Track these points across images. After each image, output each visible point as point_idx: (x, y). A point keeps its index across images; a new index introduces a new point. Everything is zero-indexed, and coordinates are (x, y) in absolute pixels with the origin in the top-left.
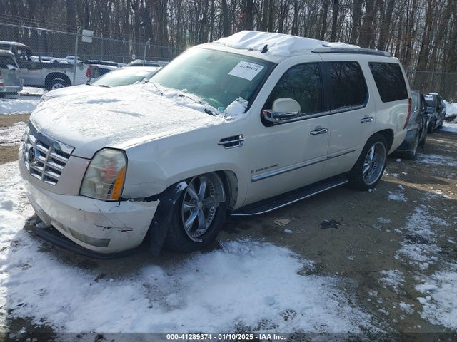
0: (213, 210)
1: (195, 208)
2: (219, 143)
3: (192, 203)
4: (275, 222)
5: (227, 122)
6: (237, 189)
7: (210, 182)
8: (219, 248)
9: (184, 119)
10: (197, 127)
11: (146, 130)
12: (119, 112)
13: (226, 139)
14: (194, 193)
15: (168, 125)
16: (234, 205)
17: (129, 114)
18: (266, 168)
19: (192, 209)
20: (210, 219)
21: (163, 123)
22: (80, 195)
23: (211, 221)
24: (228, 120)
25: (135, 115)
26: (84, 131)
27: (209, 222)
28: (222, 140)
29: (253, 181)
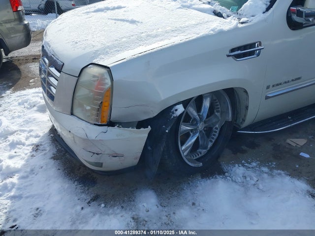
0: (217, 128)
1: (196, 129)
2: (228, 53)
3: (192, 125)
4: (288, 141)
5: (240, 26)
6: (247, 108)
7: (215, 98)
8: (221, 172)
9: (187, 24)
10: (201, 34)
11: (140, 40)
12: (118, 20)
13: (239, 48)
14: (195, 113)
15: (167, 32)
16: (242, 123)
17: (127, 21)
18: (286, 82)
19: (192, 131)
20: (213, 138)
21: (160, 30)
22: (72, 114)
23: (213, 141)
24: (242, 23)
25: (133, 22)
26: (76, 43)
27: (211, 141)
28: (233, 50)
29: (267, 98)
